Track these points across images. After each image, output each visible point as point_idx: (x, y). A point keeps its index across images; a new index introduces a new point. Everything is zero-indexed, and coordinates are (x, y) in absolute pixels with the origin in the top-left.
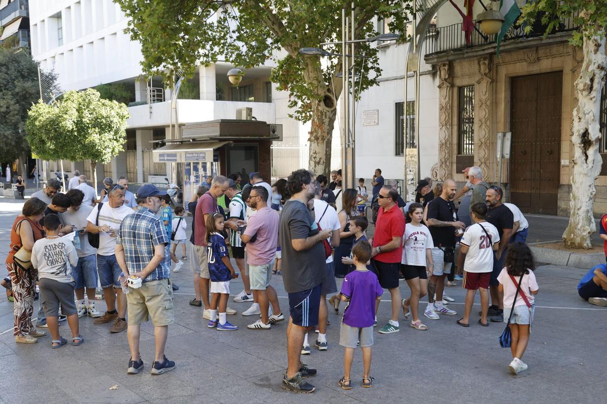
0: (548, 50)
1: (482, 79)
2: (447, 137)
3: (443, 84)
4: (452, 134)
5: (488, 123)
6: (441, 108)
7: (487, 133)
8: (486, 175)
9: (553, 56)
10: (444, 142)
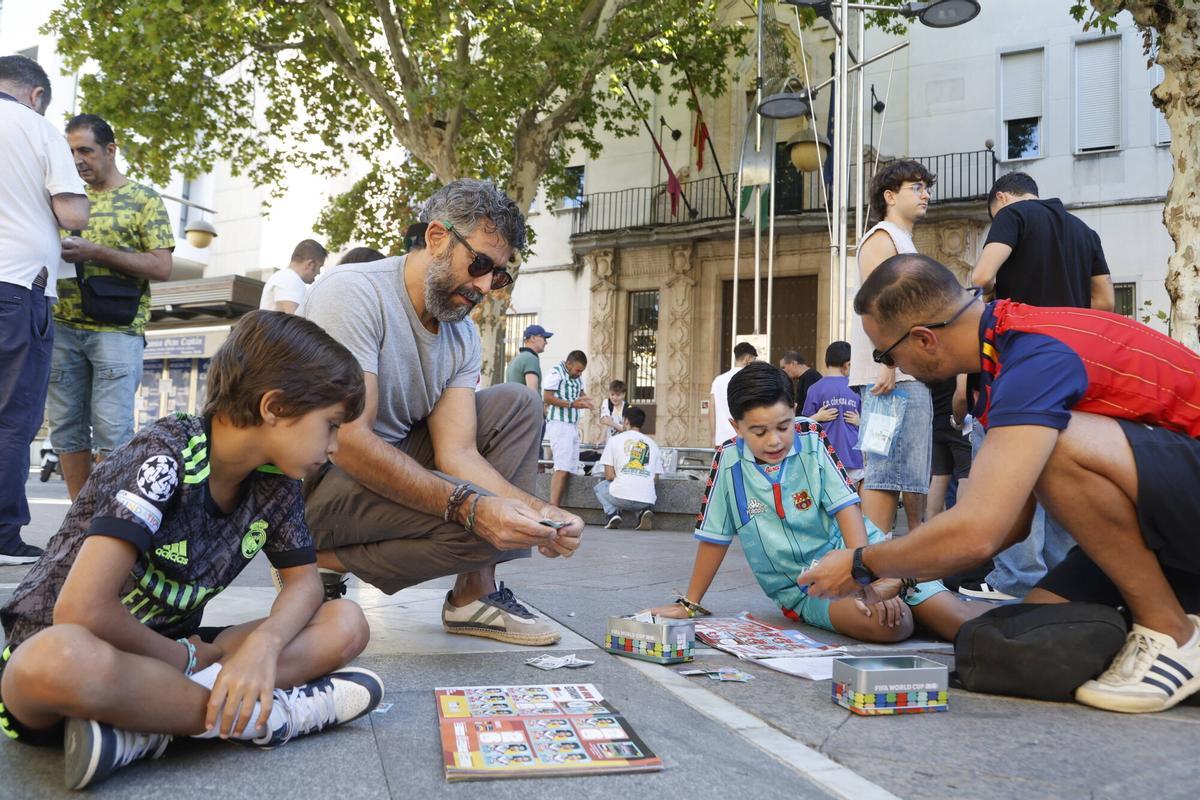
0: (796, 242)
1: (677, 279)
2: (606, 372)
3: (601, 284)
4: (614, 368)
5: (687, 351)
6: (595, 325)
7: (685, 368)
8: (681, 437)
9: (803, 252)
10: (599, 380)
